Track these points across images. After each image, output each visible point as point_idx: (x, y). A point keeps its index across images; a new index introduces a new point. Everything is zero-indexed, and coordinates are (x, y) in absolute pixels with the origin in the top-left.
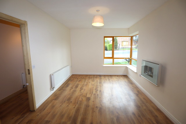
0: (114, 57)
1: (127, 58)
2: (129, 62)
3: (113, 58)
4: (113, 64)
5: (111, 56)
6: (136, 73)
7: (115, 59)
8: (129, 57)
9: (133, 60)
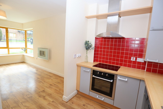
0: (9, 47)
1: (23, 48)
2: (25, 51)
3: (7, 47)
4: (8, 54)
5: (6, 46)
6: (33, 57)
7: (10, 49)
8: (24, 47)
9: (28, 49)
